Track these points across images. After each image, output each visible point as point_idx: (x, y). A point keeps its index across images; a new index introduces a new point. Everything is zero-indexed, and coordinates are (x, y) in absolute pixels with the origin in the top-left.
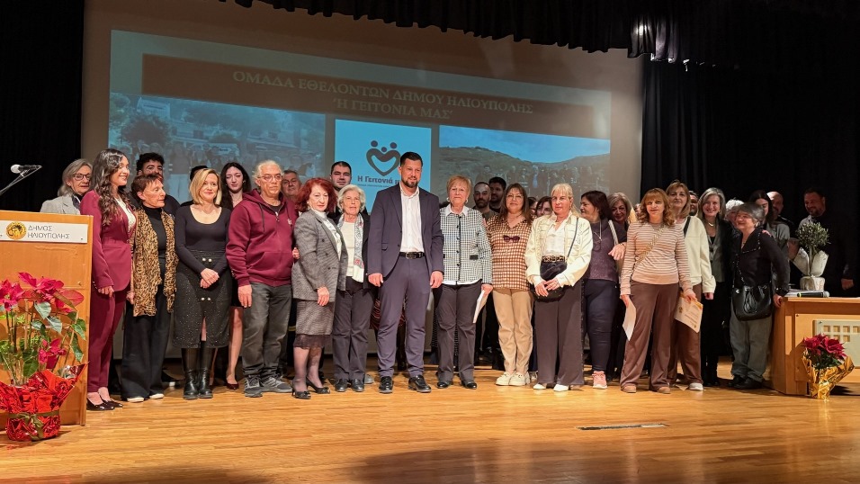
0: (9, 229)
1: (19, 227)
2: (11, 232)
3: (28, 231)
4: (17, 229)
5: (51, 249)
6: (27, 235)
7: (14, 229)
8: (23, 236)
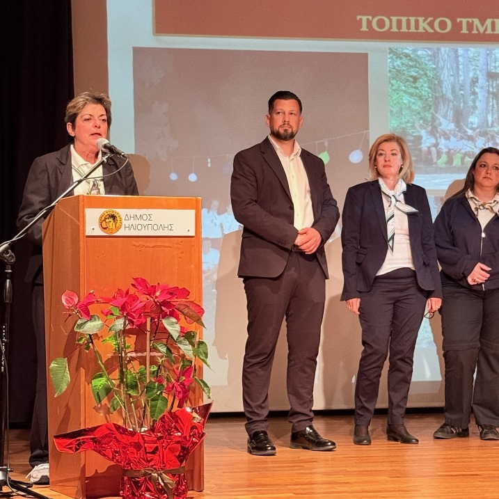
0: (102, 221)
1: (113, 217)
2: (105, 226)
3: (124, 222)
4: (111, 220)
5: (153, 245)
6: (123, 227)
7: (107, 220)
8: (118, 229)
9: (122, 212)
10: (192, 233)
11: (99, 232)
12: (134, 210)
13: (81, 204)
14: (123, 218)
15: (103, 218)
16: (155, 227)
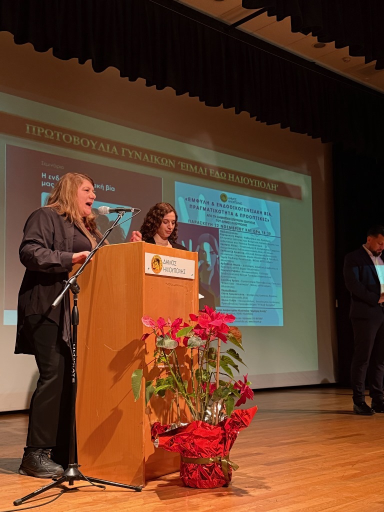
0: (153, 263)
1: (158, 260)
2: (154, 267)
3: (163, 265)
4: (157, 263)
5: (174, 284)
6: (163, 269)
7: (155, 263)
8: (160, 270)
9: (163, 258)
10: (193, 278)
11: (151, 272)
12: (168, 257)
13: (144, 248)
14: (163, 261)
15: (153, 261)
16: (178, 271)
